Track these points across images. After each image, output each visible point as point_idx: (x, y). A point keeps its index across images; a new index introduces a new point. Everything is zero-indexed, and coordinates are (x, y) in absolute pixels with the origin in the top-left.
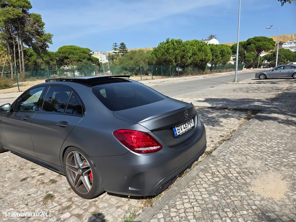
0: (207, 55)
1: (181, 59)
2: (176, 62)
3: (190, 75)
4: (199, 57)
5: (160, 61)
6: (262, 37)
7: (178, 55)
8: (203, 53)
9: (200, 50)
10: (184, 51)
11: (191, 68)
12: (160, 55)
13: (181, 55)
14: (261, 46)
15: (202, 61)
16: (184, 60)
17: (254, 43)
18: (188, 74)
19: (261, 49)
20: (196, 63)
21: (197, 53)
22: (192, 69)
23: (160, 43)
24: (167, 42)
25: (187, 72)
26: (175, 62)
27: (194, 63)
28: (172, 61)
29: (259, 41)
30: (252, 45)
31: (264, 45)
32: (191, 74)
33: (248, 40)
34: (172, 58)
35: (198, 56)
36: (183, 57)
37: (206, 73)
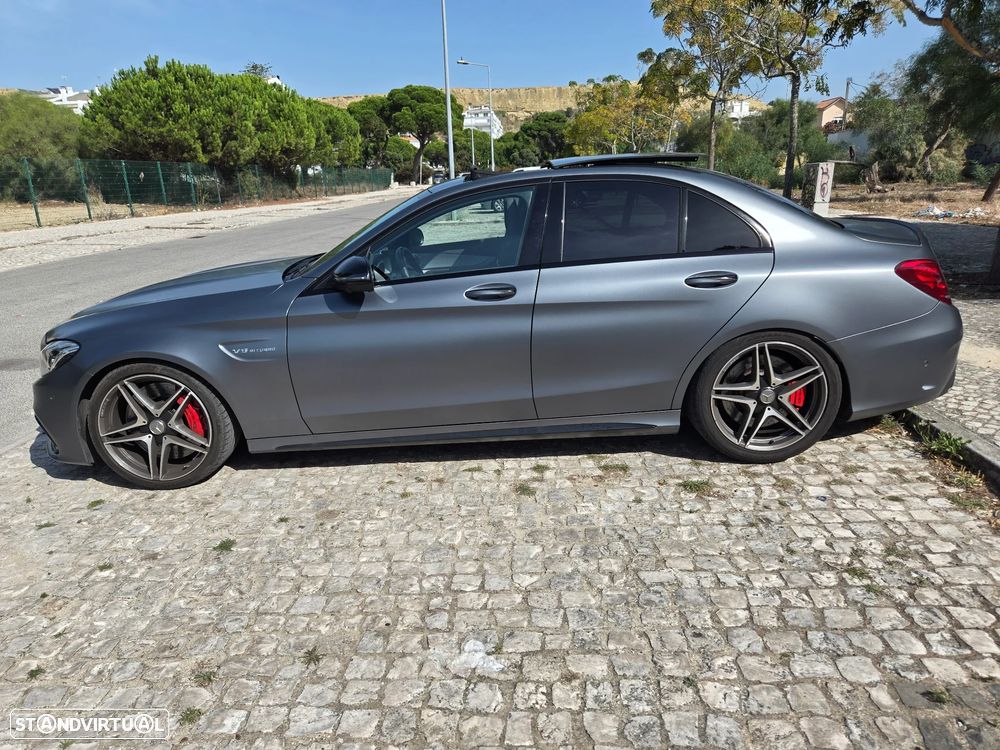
0: (300, 134)
1: (224, 143)
2: (210, 152)
3: (258, 202)
4: (277, 138)
5: (136, 144)
6: (428, 90)
7: (208, 124)
8: (288, 125)
9: (276, 114)
10: (229, 112)
11: (255, 174)
12: (135, 119)
13: (221, 126)
14: (431, 117)
15: (286, 151)
16: (233, 144)
17: (410, 106)
18: (249, 199)
19: (431, 124)
20: (271, 157)
21: (267, 125)
22: (258, 180)
23: (122, 73)
24: (153, 72)
25: (247, 192)
26: (205, 150)
27: (263, 157)
28: (191, 149)
29: (421, 99)
30: (404, 110)
31: (437, 113)
32: (259, 198)
33: (391, 95)
34: (189, 136)
35: (273, 135)
36: (229, 135)
37: (300, 196)
